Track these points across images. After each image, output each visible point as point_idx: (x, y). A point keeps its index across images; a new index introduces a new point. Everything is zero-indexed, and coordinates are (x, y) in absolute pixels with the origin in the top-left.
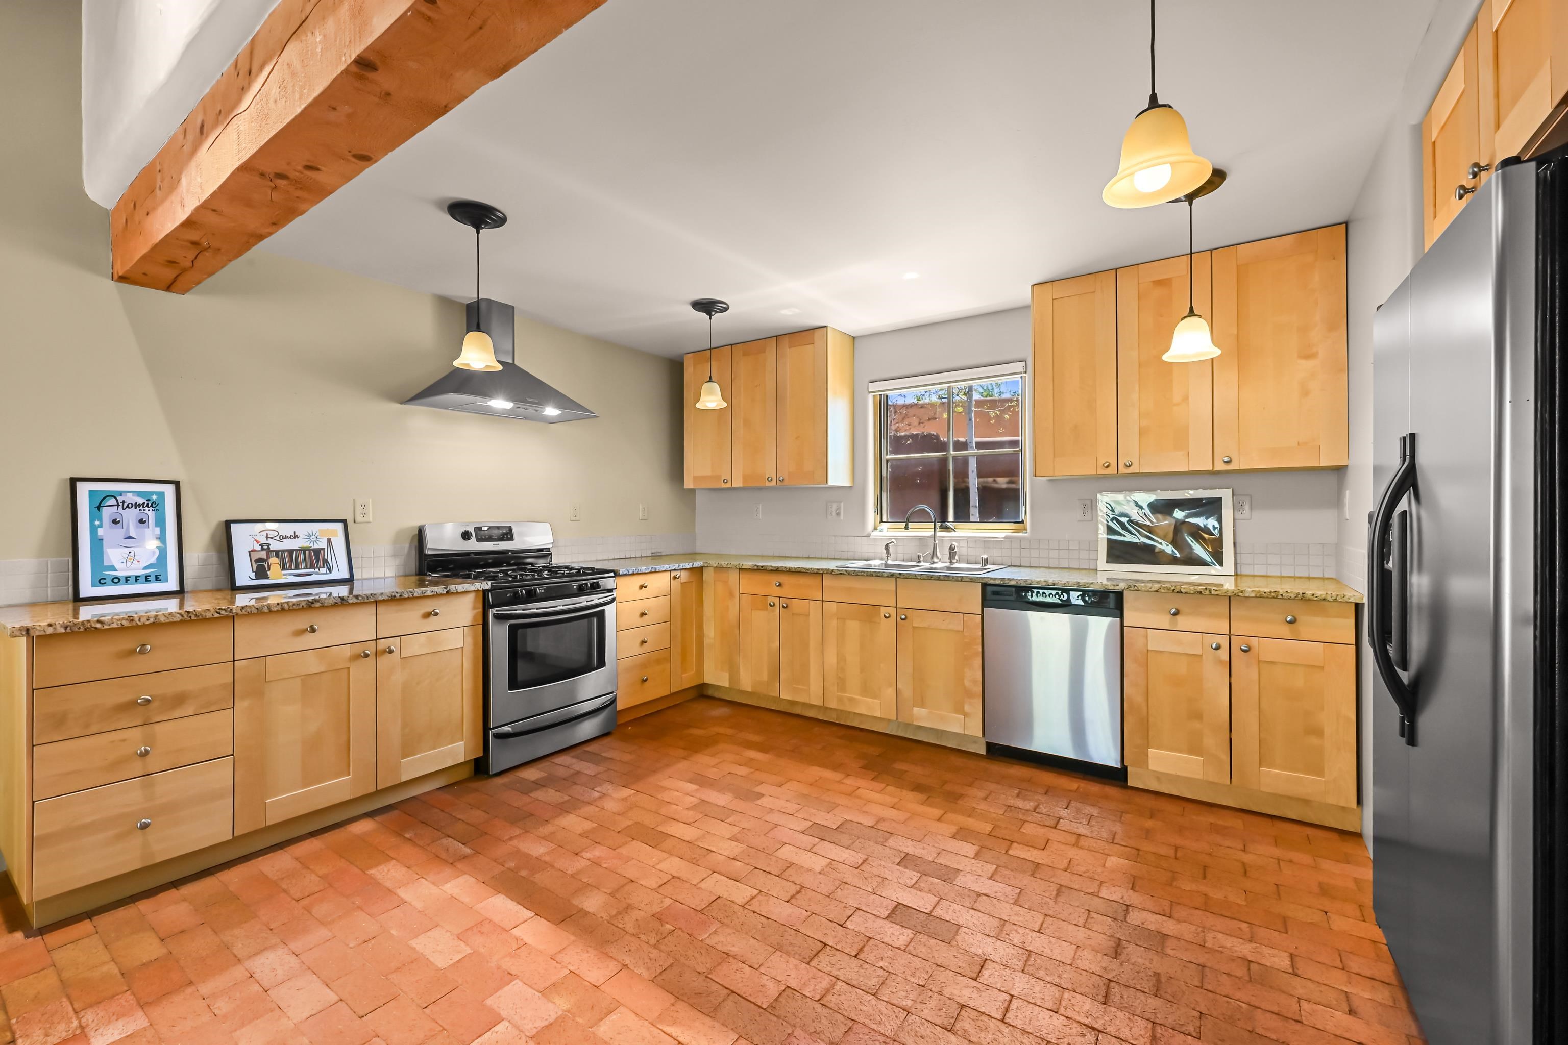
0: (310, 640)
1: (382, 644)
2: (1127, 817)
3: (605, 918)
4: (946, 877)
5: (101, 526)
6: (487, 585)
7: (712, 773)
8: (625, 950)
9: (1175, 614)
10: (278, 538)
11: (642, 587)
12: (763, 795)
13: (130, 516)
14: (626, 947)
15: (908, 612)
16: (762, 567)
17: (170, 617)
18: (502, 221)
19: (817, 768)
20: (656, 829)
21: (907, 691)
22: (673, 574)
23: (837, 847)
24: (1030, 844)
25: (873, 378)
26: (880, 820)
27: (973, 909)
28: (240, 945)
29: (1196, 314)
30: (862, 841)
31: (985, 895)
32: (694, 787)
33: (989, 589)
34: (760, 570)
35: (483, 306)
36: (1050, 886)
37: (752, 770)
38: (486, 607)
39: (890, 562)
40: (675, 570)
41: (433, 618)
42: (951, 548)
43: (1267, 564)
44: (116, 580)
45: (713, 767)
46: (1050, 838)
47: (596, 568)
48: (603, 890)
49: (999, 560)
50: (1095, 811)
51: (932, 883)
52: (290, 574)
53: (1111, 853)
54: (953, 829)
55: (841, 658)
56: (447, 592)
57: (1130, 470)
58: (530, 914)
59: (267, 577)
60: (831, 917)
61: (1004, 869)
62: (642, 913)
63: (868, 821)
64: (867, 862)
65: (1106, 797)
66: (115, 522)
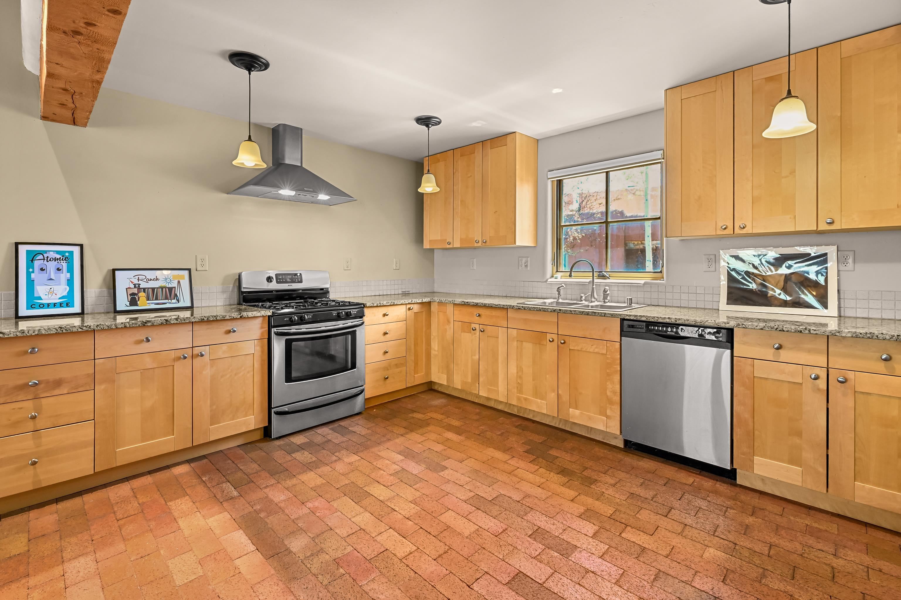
0: (145, 347)
1: (197, 351)
2: (731, 512)
3: (301, 558)
4: (565, 552)
5: (33, 272)
6: (269, 313)
7: (417, 448)
8: (303, 587)
9: (778, 349)
10: (145, 280)
11: (385, 315)
12: (447, 468)
13: (51, 266)
14: (306, 584)
15: (566, 338)
16: (467, 303)
17: (49, 331)
18: (266, 66)
19: (491, 449)
20: (363, 488)
21: (565, 398)
22: (408, 306)
23: (487, 516)
24: (641, 529)
25: (551, 168)
26: (527, 496)
27: (579, 584)
28: (69, 550)
29: (793, 95)
30: (508, 512)
31: (593, 572)
32: (401, 457)
33: (626, 323)
34: (465, 304)
35: (281, 129)
36: (650, 570)
37: (446, 448)
38: (270, 327)
39: (560, 301)
40: (409, 304)
41: (232, 334)
42: (605, 291)
43: (869, 308)
44: (41, 306)
45: (419, 443)
46: (660, 525)
47: (351, 301)
48: (309, 534)
49: (642, 300)
50: (703, 504)
51: (552, 557)
52: (152, 303)
53: (710, 545)
54: (582, 509)
55: (520, 369)
56: (241, 317)
57: (744, 231)
58: (253, 548)
59: (137, 305)
60: (463, 577)
61: (614, 550)
62: (327, 557)
63: (516, 496)
64: (506, 531)
65: (716, 492)
66: (42, 269)
